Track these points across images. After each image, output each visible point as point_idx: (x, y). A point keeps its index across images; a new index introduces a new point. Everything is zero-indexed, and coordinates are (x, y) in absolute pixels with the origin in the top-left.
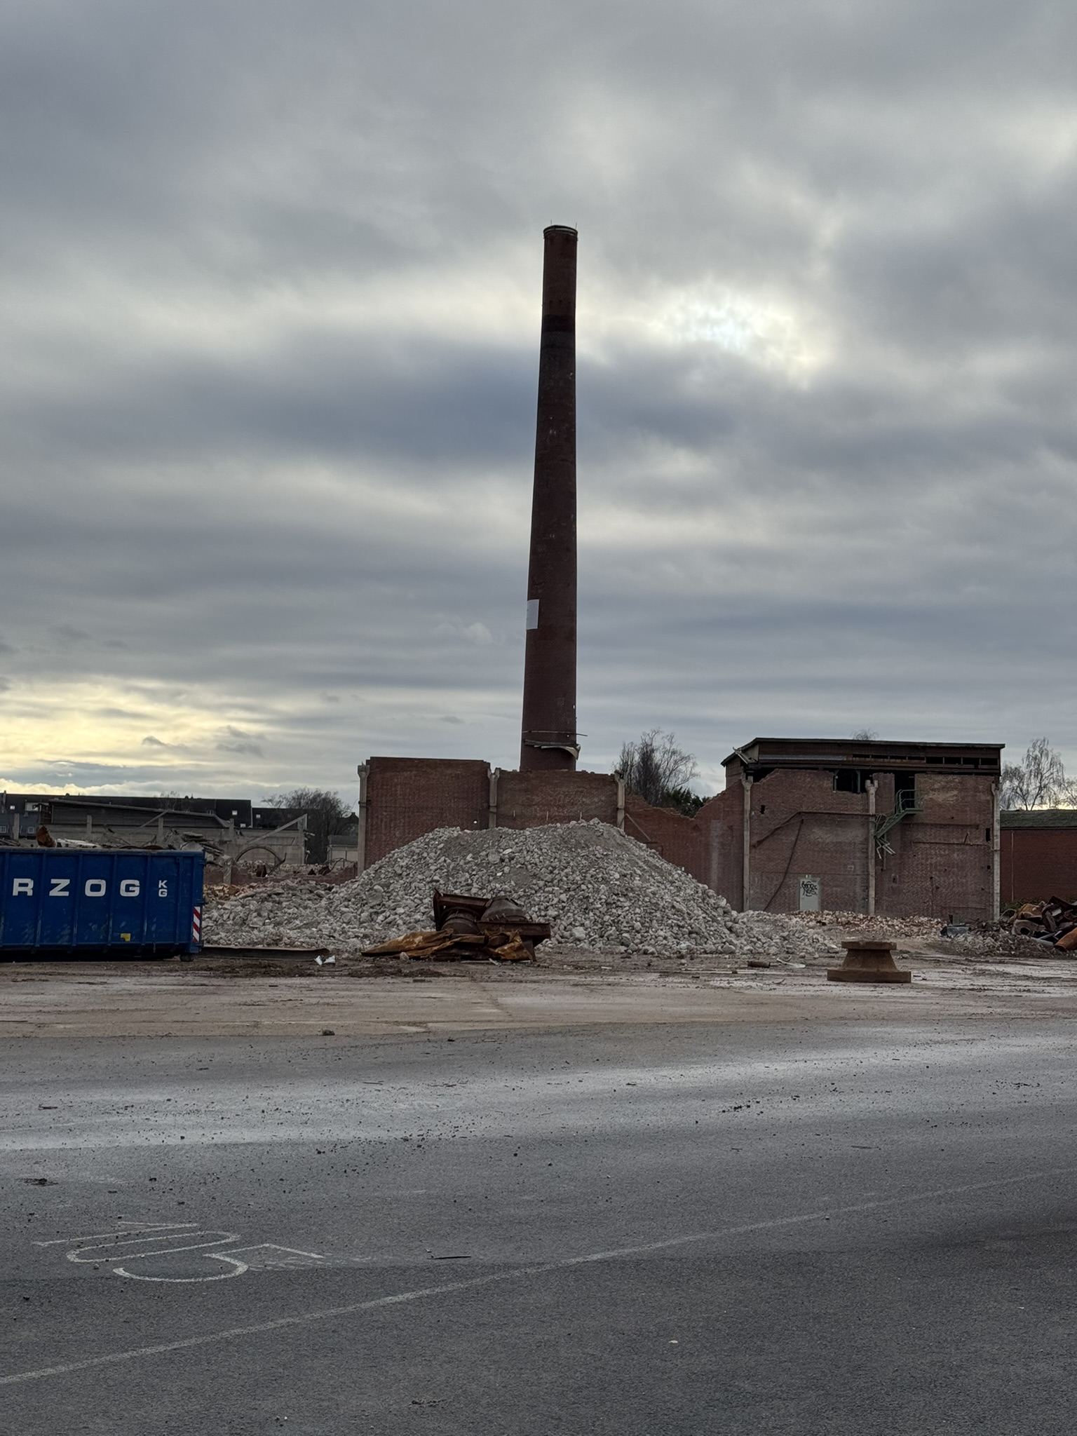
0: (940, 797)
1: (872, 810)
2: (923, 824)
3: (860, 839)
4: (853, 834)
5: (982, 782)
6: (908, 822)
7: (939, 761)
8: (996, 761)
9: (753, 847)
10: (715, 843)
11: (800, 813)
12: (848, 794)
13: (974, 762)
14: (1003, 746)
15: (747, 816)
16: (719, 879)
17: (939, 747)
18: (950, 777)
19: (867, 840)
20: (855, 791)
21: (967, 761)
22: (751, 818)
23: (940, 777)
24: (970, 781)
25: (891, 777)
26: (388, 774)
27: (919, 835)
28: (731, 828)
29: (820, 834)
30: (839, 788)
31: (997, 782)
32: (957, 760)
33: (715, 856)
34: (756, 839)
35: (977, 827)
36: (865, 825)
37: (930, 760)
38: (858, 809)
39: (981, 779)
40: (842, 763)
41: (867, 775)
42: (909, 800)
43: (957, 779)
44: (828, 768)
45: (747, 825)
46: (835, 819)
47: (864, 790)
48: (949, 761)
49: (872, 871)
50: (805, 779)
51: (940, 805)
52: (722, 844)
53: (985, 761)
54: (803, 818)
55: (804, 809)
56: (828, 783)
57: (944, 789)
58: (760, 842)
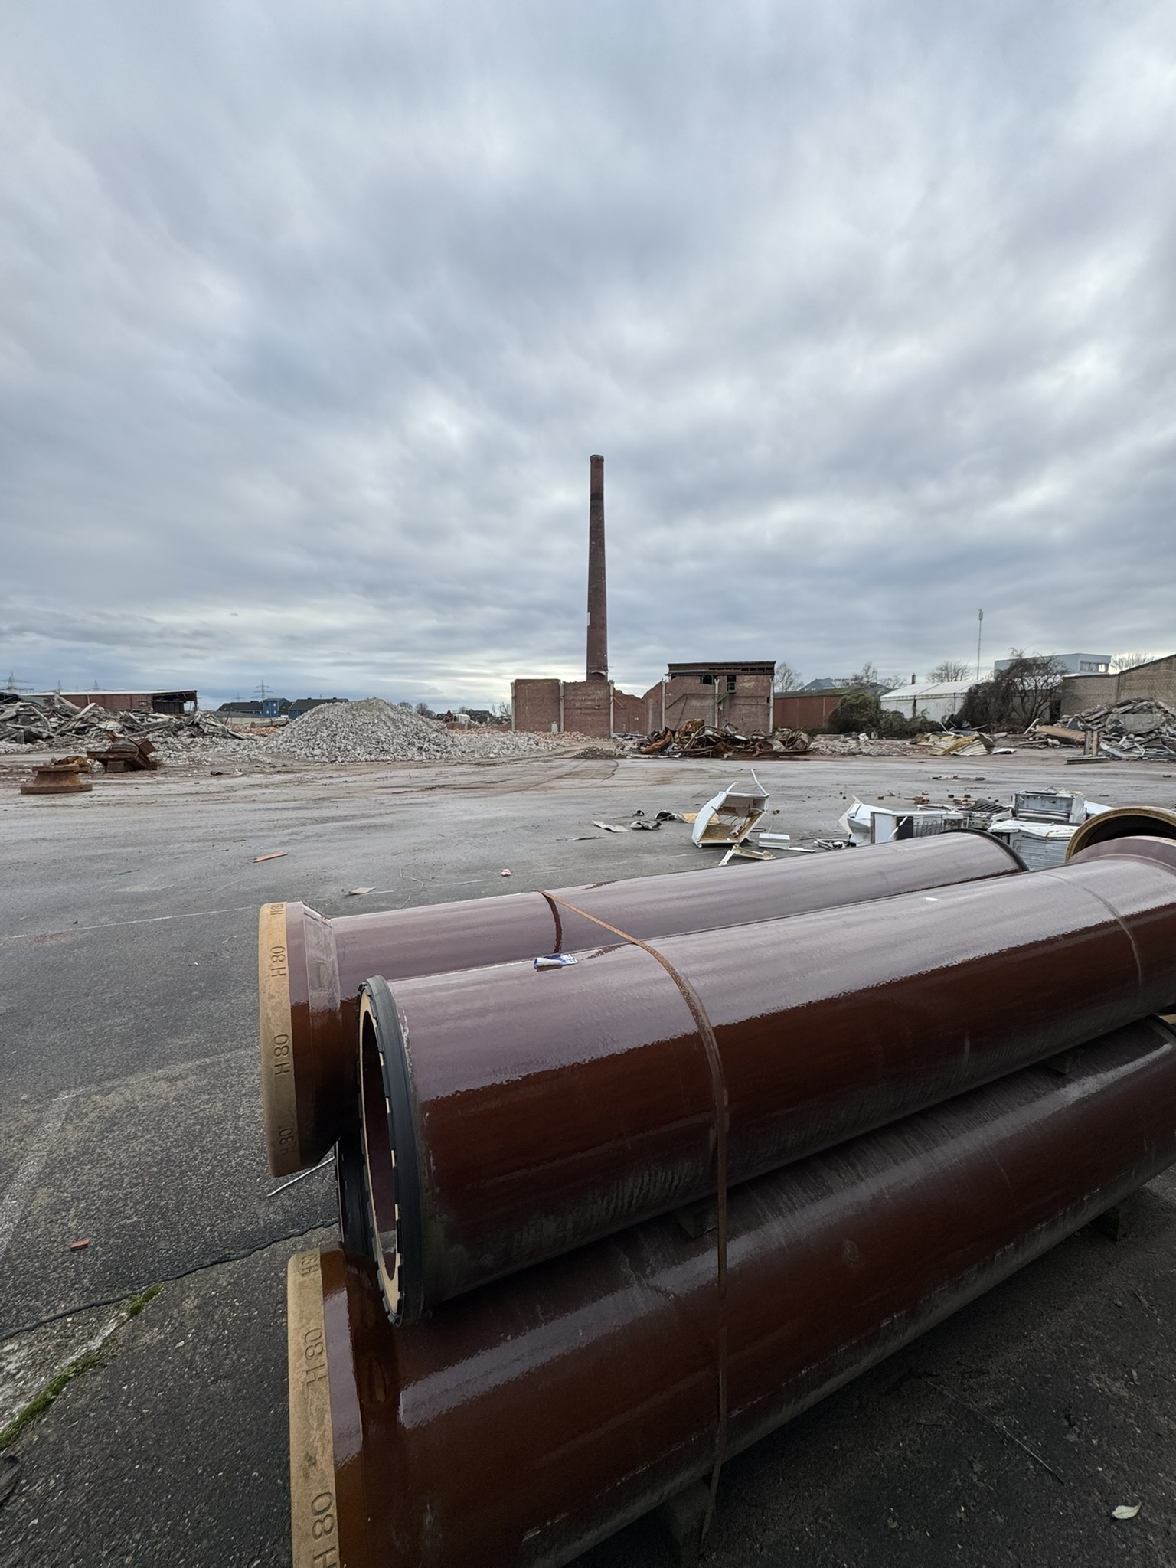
0: (747, 685)
1: (717, 692)
2: (739, 697)
3: (712, 704)
4: (709, 702)
5: (766, 678)
6: (732, 696)
7: (747, 669)
8: (772, 668)
9: (666, 709)
10: (651, 707)
11: (685, 694)
12: (707, 685)
13: (763, 669)
14: (775, 662)
15: (663, 696)
16: (653, 722)
17: (746, 664)
18: (752, 676)
19: (714, 704)
20: (711, 684)
21: (759, 669)
22: (665, 697)
23: (747, 676)
24: (761, 677)
25: (726, 677)
26: (522, 686)
27: (737, 702)
28: (657, 701)
29: (694, 703)
30: (704, 683)
31: (772, 678)
32: (755, 669)
33: (651, 713)
34: (668, 706)
35: (763, 697)
36: (714, 698)
37: (743, 669)
38: (711, 692)
39: (765, 676)
40: (705, 672)
41: (715, 677)
42: (731, 686)
43: (755, 677)
44: (699, 675)
45: (664, 700)
46: (702, 696)
47: (714, 684)
48: (752, 669)
49: (716, 717)
50: (688, 680)
51: (746, 688)
52: (653, 708)
53: (768, 669)
54: (687, 696)
55: (688, 692)
56: (698, 681)
57: (749, 681)
58: (669, 707)
